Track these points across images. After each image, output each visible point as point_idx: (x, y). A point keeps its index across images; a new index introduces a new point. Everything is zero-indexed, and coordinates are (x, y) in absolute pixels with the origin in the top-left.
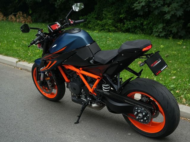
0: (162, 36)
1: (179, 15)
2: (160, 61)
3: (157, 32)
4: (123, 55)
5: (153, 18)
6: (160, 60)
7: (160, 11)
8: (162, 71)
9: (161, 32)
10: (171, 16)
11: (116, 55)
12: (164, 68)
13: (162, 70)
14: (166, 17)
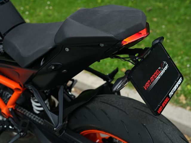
2: (166, 67)
4: (67, 50)
6: (165, 65)
8: (170, 98)
11: (50, 47)
12: (175, 88)
13: (171, 94)
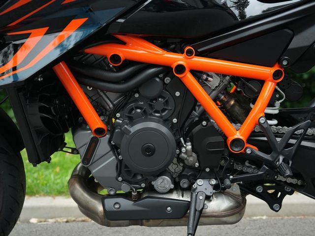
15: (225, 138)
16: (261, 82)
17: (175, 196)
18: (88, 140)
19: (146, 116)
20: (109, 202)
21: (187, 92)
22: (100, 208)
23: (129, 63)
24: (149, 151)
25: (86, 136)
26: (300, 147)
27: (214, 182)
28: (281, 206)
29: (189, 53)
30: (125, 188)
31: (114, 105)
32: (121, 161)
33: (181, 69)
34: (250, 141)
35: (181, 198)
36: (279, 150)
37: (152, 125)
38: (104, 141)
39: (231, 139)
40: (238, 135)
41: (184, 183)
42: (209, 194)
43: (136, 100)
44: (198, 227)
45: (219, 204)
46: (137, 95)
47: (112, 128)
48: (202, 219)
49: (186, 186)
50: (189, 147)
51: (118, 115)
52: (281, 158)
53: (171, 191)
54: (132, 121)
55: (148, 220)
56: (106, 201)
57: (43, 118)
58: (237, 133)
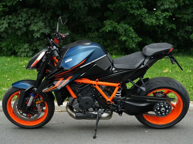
0: (30, 56)
1: (48, 33)
3: (25, 52)
5: (12, 39)
7: (23, 31)
9: (28, 52)
10: (40, 34)
14: (35, 35)
15: (106, 100)
16: (115, 87)
17: (94, 113)
18: (72, 100)
19: (86, 94)
20: (77, 114)
21: (96, 90)
22: (75, 115)
23: (82, 83)
24: (87, 103)
25: (71, 99)
26: (124, 103)
27: (103, 110)
28: (122, 115)
29: (97, 81)
30: (81, 111)
31: (78, 91)
32: (80, 105)
33: (95, 85)
34: (112, 101)
35: (95, 113)
36: (119, 103)
37: (88, 97)
38: (76, 100)
39: (107, 101)
40: (109, 100)
41: (96, 109)
42: (102, 113)
43: (84, 91)
44: (100, 120)
45: (105, 115)
46: (84, 90)
47: (78, 97)
48: (100, 119)
49: (96, 110)
50: (97, 102)
51: (80, 94)
52: (119, 106)
53: (93, 111)
54: (83, 96)
55: (87, 118)
56: (76, 114)
57: (61, 96)
58: (109, 99)
